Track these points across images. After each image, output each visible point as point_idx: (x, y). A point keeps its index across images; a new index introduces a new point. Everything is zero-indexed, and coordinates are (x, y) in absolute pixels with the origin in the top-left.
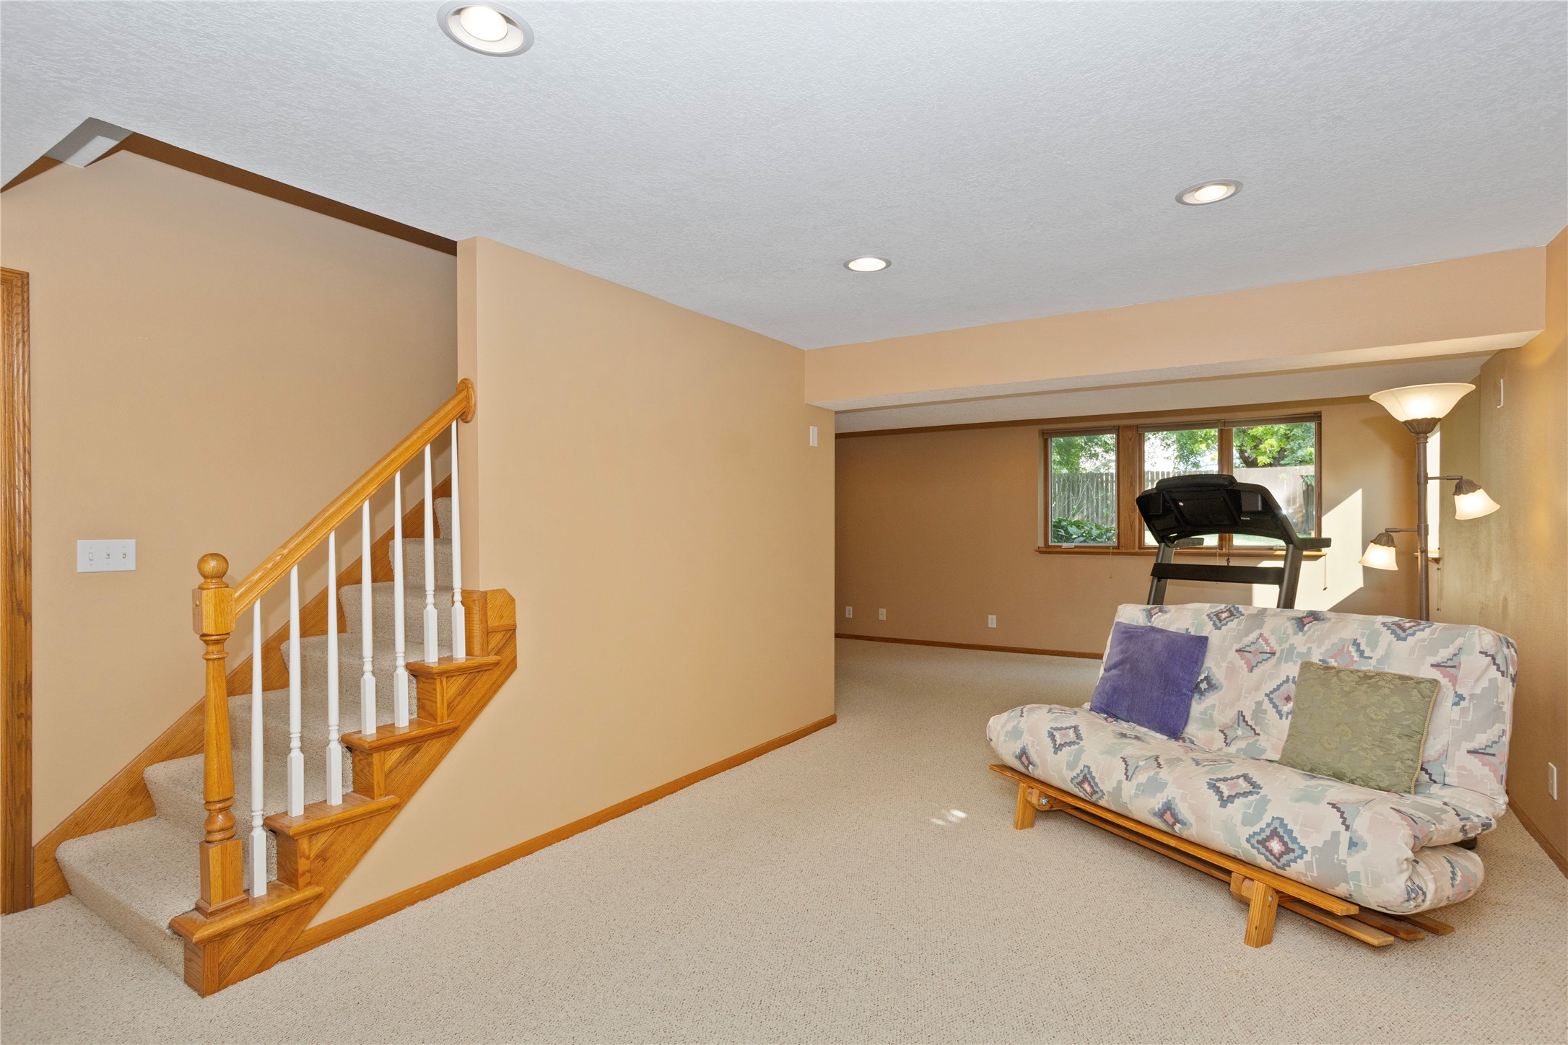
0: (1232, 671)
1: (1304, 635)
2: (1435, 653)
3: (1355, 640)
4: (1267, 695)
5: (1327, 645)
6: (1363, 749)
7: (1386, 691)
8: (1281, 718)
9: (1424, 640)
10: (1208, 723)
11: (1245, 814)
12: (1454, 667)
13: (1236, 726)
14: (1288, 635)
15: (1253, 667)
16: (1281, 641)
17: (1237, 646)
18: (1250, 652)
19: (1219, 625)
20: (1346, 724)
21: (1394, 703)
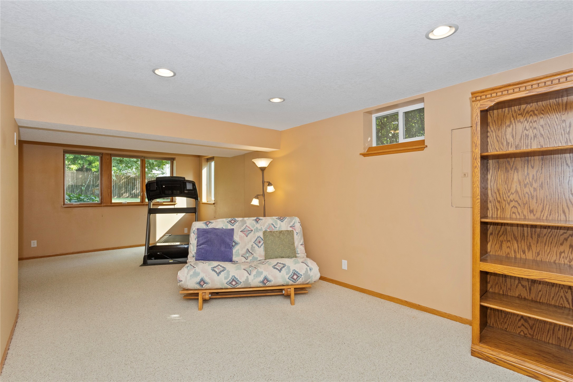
0: (241, 238)
1: (259, 224)
2: (290, 224)
3: (272, 224)
4: (254, 242)
5: (266, 226)
6: (286, 250)
7: (286, 234)
8: (259, 248)
9: (287, 221)
10: (238, 255)
11: (286, 272)
12: (294, 226)
13: (246, 253)
14: (255, 225)
15: (247, 235)
16: (253, 227)
17: (241, 230)
18: (245, 231)
19: (233, 225)
20: (281, 244)
21: (289, 237)
